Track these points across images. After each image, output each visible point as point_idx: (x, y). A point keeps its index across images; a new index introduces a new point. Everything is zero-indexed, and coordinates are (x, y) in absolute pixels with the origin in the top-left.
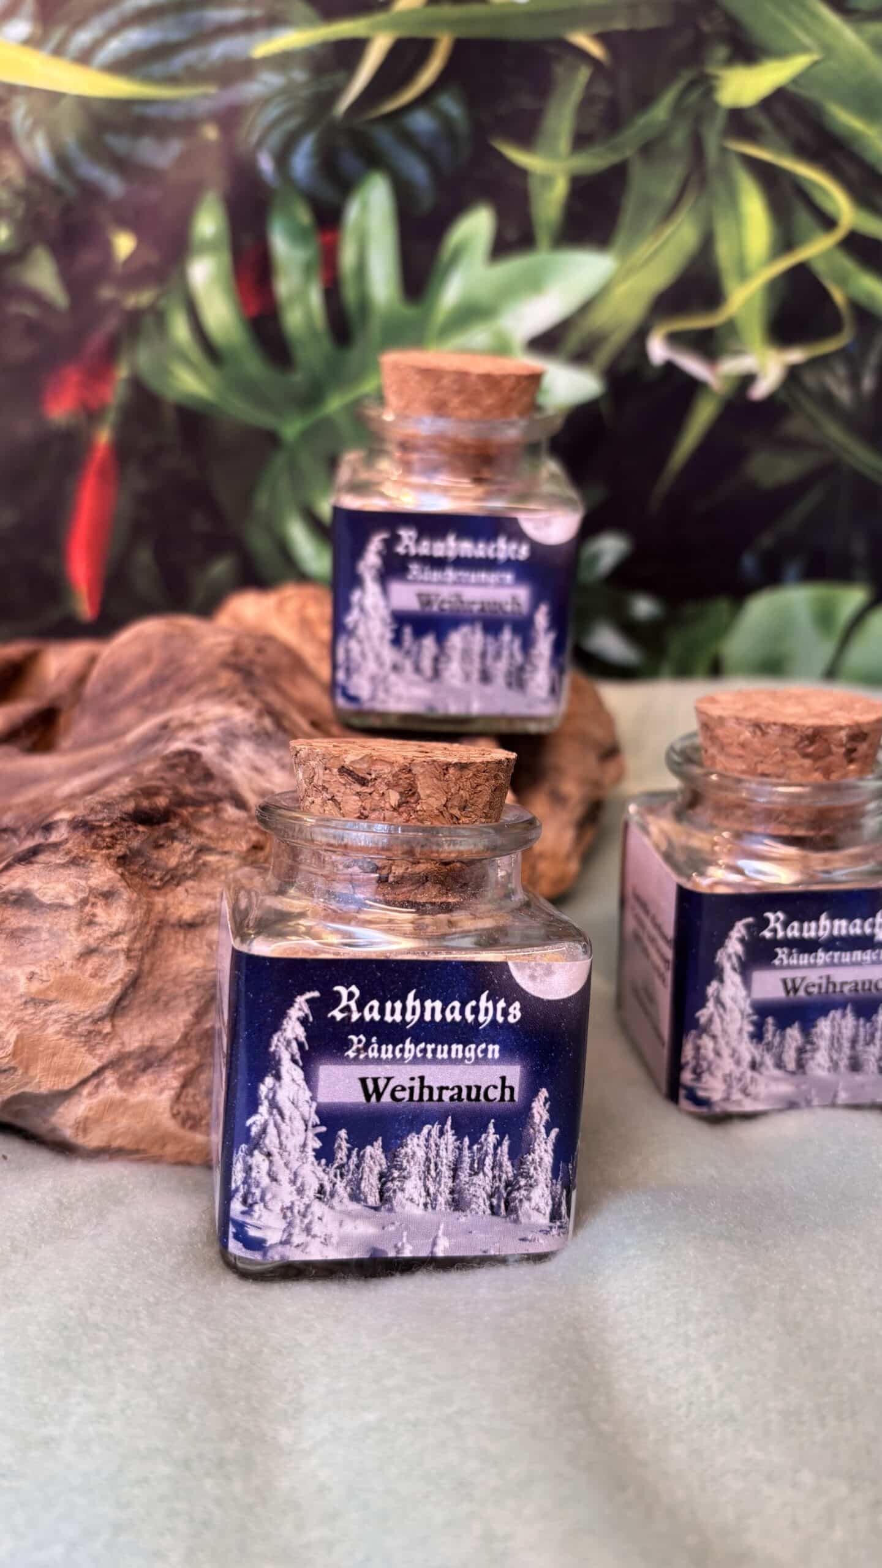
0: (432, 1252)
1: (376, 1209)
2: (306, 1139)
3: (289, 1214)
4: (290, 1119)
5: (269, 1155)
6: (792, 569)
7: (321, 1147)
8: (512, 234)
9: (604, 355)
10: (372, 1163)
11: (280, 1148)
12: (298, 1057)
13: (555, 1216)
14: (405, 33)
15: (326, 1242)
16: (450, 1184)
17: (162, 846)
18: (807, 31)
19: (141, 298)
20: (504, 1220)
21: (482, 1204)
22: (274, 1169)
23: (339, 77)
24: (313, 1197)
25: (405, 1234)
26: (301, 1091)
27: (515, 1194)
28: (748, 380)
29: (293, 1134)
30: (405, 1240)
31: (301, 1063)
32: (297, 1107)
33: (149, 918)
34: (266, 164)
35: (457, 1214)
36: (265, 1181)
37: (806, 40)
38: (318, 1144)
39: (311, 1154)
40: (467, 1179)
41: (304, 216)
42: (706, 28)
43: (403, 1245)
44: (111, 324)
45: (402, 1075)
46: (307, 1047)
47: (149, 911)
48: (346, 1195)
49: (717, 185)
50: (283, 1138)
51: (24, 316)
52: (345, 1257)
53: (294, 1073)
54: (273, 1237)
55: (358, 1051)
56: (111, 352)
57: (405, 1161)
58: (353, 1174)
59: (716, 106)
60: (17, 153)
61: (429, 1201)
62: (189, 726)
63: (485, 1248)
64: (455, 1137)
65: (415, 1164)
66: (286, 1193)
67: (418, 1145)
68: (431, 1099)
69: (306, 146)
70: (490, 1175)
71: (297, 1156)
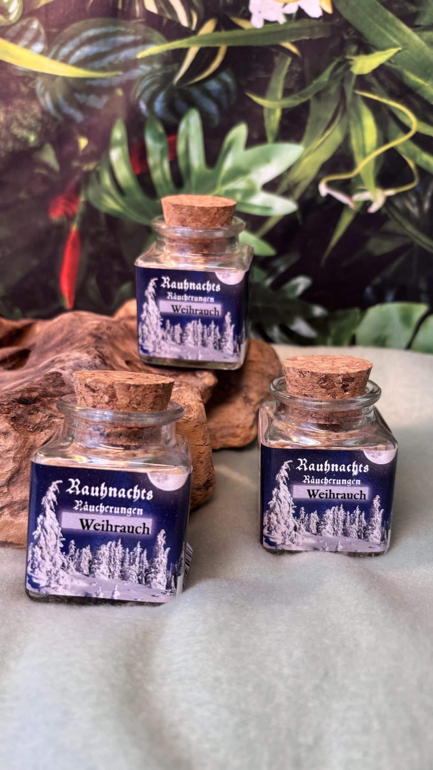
0: (112, 597)
1: (87, 576)
2: (57, 543)
3: (49, 574)
4: (50, 534)
5: (41, 548)
6: (390, 296)
7: (63, 547)
8: (255, 136)
9: (298, 193)
10: (85, 556)
11: (46, 546)
12: (53, 508)
13: (168, 586)
14: (205, 45)
15: (65, 588)
16: (120, 568)
17: (32, 414)
18: (395, 37)
19: (90, 166)
20: (144, 586)
21: (134, 578)
22: (43, 554)
23: (175, 66)
24: (60, 568)
25: (100, 588)
26: (54, 522)
27: (150, 575)
28: (367, 204)
29: (51, 540)
30: (100, 590)
31: (54, 510)
32: (53, 529)
33: (25, 444)
34: (143, 106)
35: (123, 581)
36: (40, 559)
37: (395, 41)
38: (62, 546)
39: (59, 550)
40: (128, 567)
41: (160, 129)
42: (346, 37)
43: (99, 592)
44: (77, 177)
45: (99, 519)
46: (57, 504)
47: (25, 442)
48: (74, 568)
49: (352, 111)
50: (47, 541)
51: (42, 174)
52: (74, 595)
53: (51, 514)
54: (43, 583)
55: (79, 507)
56: (77, 191)
57: (100, 556)
58: (77, 560)
59: (351, 74)
60: (38, 103)
61: (110, 574)
62: (61, 361)
63: (136, 598)
64: (122, 548)
65: (105, 558)
66: (48, 565)
67: (106, 550)
68: (111, 530)
69: (161, 97)
70: (138, 565)
71: (53, 549)
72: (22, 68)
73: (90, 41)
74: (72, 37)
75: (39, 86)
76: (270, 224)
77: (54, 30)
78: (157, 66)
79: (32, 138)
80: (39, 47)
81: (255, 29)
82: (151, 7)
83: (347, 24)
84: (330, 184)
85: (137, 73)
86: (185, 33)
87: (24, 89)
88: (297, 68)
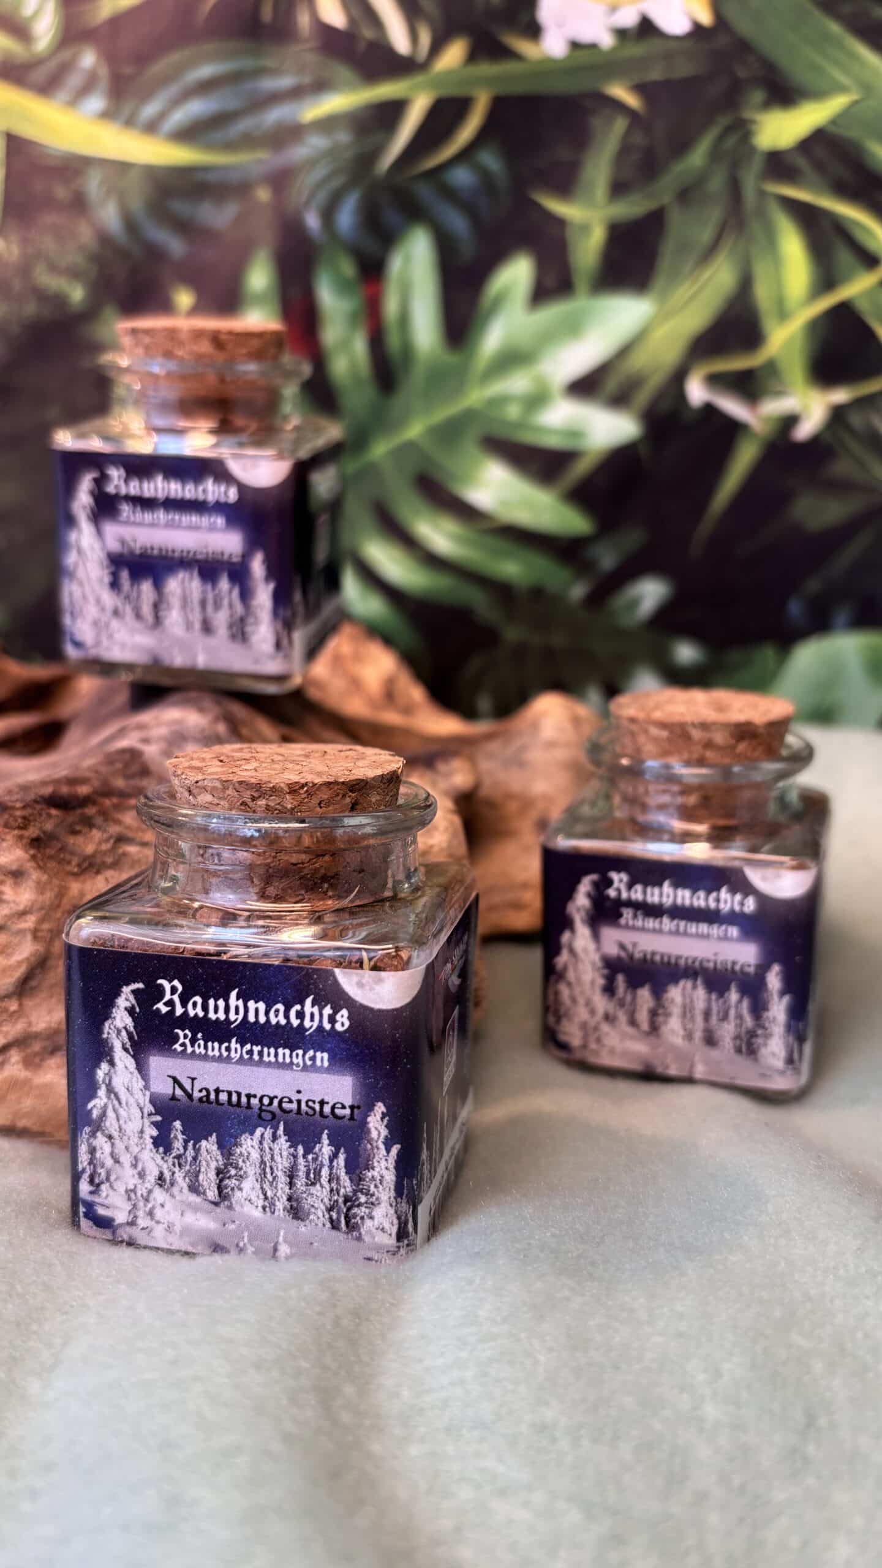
72: (56, 150)
73: (205, 87)
74: (165, 80)
75: (93, 184)
76: (581, 468)
77: (128, 70)
78: (344, 137)
79: (77, 294)
80: (96, 103)
81: (549, 61)
82: (333, 14)
83: (743, 47)
84: (715, 381)
85: (300, 152)
86: (401, 67)
87: (61, 193)
88: (639, 139)
